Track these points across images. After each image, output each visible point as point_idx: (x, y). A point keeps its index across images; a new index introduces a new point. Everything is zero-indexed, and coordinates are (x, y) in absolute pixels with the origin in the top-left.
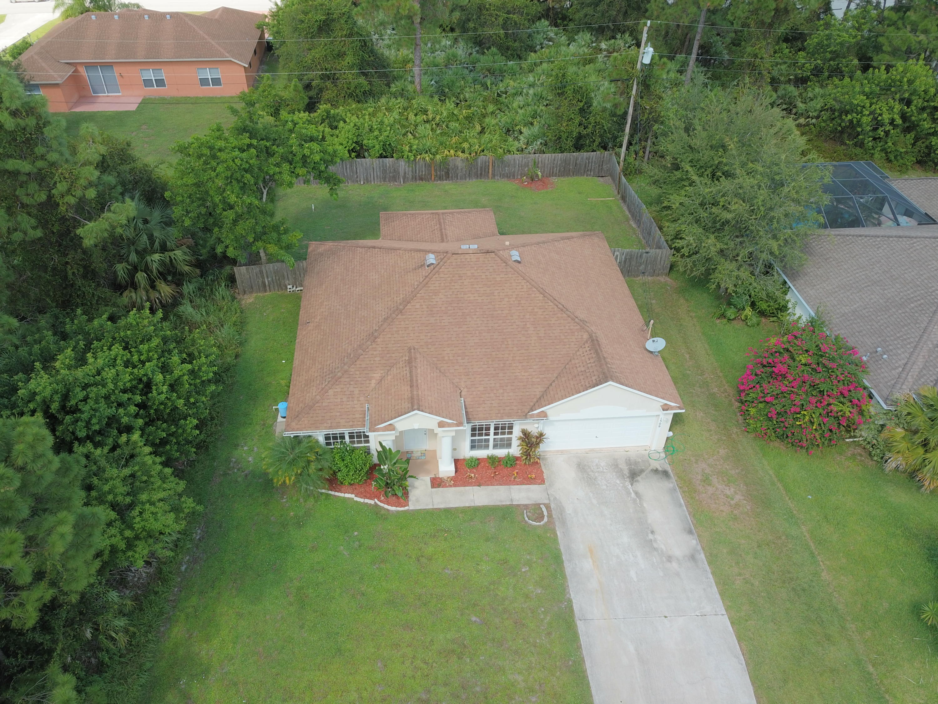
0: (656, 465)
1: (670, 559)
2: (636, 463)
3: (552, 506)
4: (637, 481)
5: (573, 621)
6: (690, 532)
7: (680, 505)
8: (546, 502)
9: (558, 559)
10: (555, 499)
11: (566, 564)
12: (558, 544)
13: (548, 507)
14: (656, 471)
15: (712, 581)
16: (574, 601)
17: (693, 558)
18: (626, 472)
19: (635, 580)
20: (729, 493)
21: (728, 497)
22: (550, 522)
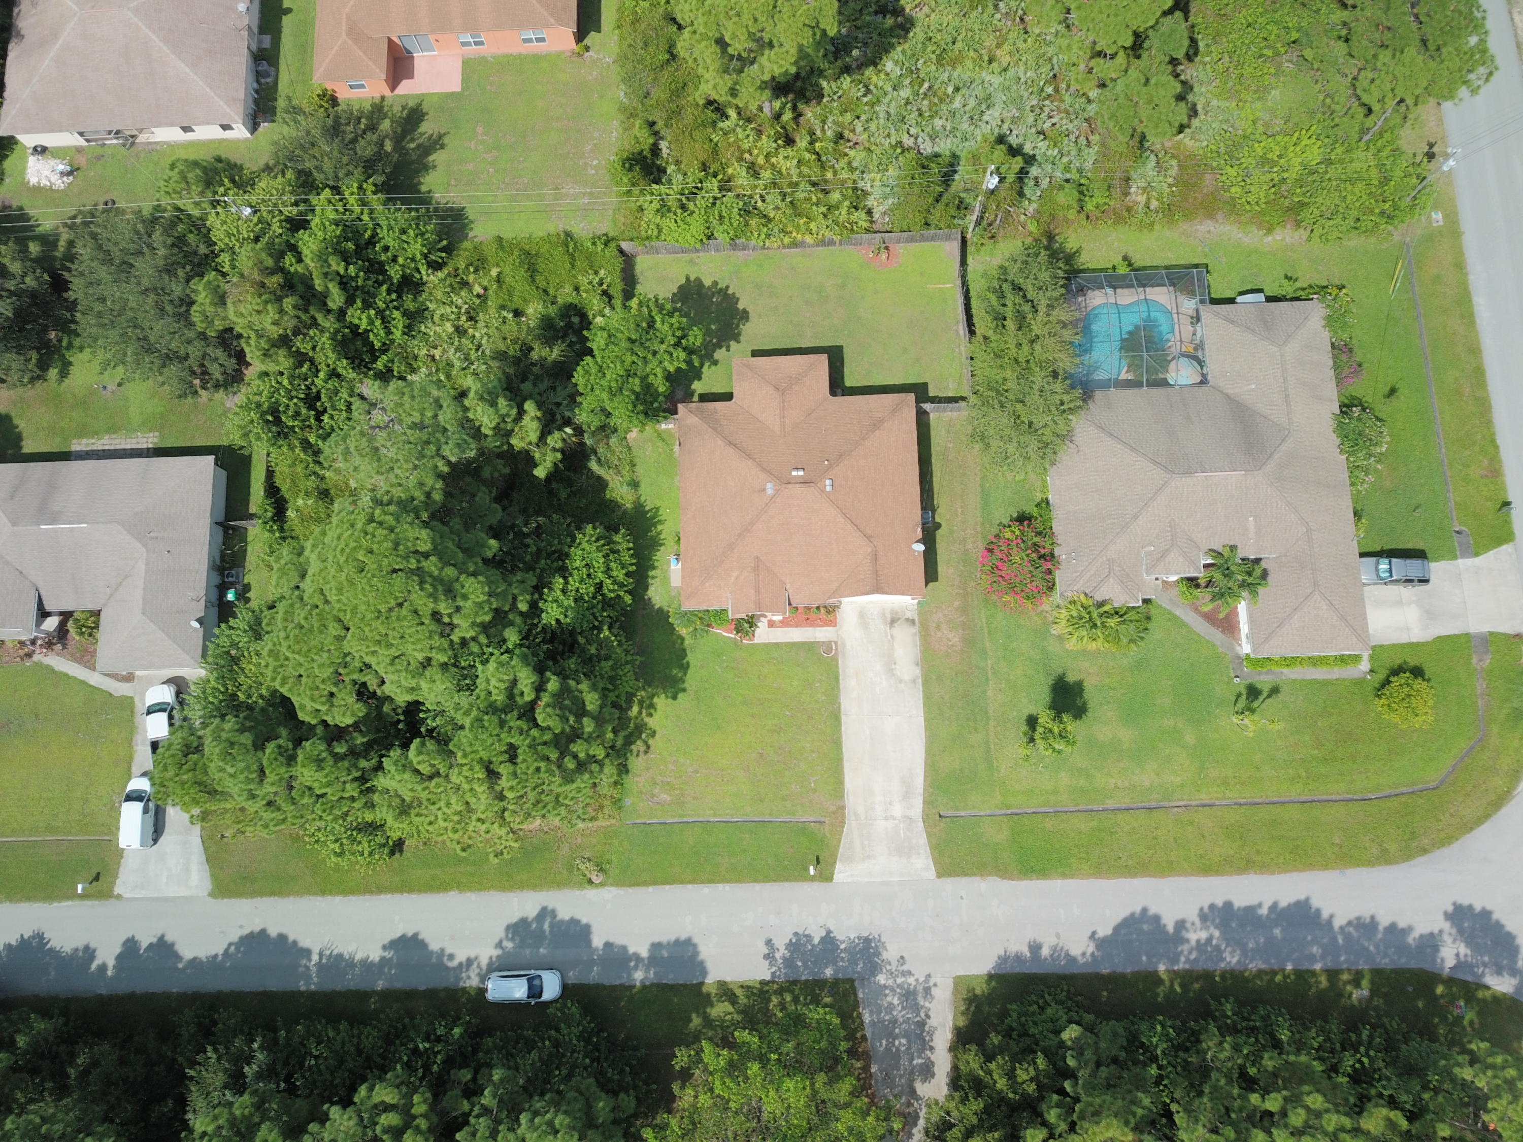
0: (909, 615)
1: (901, 681)
2: (897, 613)
3: (839, 643)
4: (894, 626)
6: (917, 665)
8: (836, 639)
9: (837, 679)
10: (841, 638)
11: (841, 681)
13: (836, 643)
14: (907, 620)
17: (914, 681)
18: (889, 620)
19: (879, 694)
20: (950, 636)
21: (949, 640)
22: (836, 654)
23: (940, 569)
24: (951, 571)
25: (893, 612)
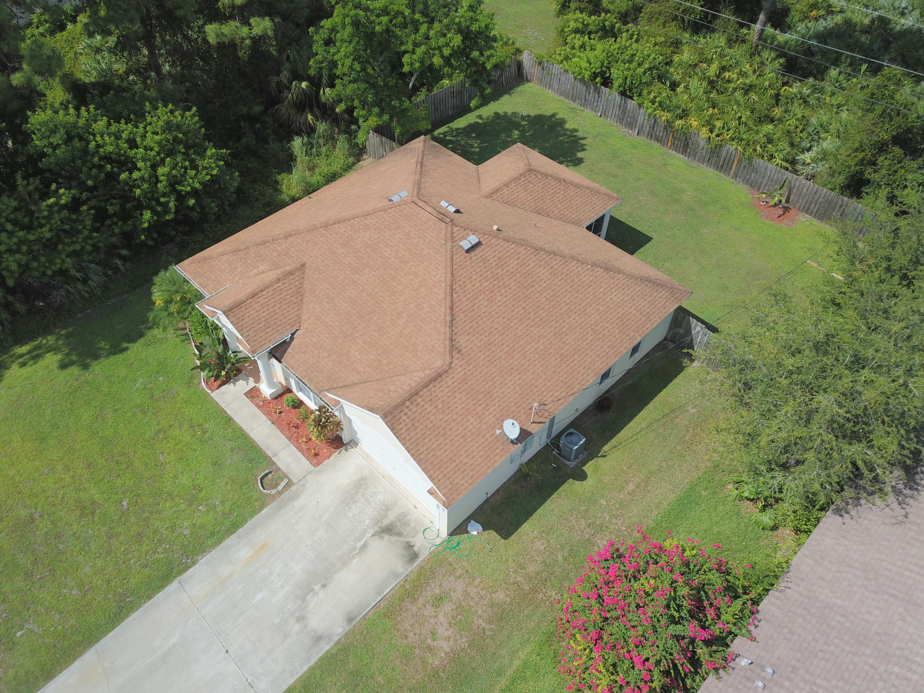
0: (418, 542)
2: (406, 524)
3: (293, 488)
4: (382, 538)
5: (174, 577)
6: (350, 620)
7: (379, 593)
8: (294, 480)
9: (234, 527)
10: (304, 485)
11: (233, 537)
12: (252, 517)
13: (290, 484)
14: (410, 546)
15: (301, 673)
16: (197, 566)
18: (386, 522)
19: (254, 602)
20: (442, 631)
21: (433, 633)
22: (273, 498)
23: (526, 527)
24: (540, 545)
25: (402, 519)
